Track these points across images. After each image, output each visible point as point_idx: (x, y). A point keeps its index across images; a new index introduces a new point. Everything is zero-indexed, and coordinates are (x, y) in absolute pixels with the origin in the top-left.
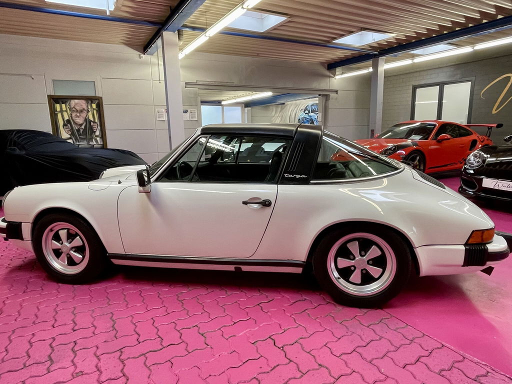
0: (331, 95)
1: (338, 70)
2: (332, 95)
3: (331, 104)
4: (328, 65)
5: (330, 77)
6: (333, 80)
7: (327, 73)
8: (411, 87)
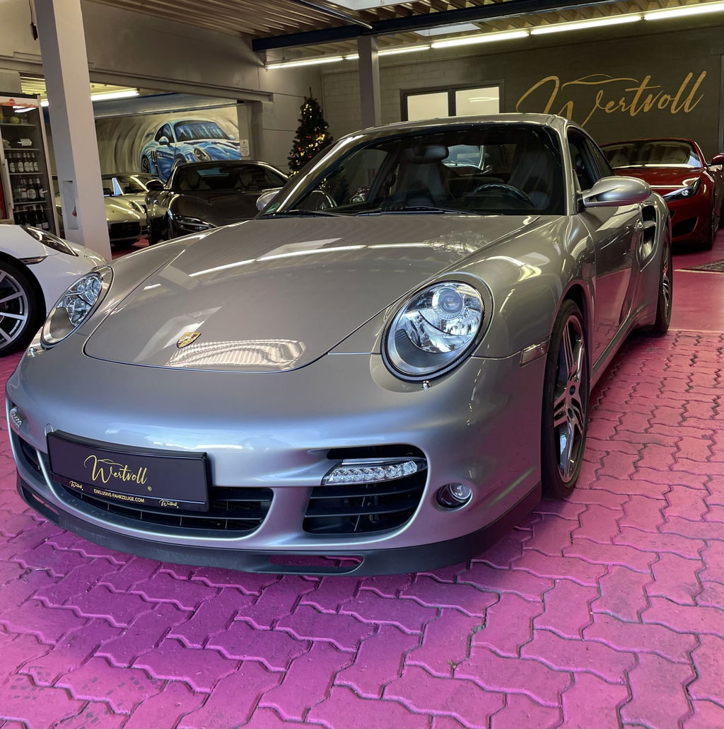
0: (263, 102)
1: (270, 54)
2: (265, 102)
3: (266, 120)
4: (253, 41)
5: (259, 66)
6: (262, 70)
7: (253, 57)
8: (398, 94)
